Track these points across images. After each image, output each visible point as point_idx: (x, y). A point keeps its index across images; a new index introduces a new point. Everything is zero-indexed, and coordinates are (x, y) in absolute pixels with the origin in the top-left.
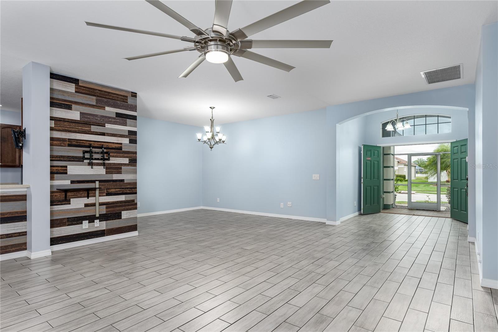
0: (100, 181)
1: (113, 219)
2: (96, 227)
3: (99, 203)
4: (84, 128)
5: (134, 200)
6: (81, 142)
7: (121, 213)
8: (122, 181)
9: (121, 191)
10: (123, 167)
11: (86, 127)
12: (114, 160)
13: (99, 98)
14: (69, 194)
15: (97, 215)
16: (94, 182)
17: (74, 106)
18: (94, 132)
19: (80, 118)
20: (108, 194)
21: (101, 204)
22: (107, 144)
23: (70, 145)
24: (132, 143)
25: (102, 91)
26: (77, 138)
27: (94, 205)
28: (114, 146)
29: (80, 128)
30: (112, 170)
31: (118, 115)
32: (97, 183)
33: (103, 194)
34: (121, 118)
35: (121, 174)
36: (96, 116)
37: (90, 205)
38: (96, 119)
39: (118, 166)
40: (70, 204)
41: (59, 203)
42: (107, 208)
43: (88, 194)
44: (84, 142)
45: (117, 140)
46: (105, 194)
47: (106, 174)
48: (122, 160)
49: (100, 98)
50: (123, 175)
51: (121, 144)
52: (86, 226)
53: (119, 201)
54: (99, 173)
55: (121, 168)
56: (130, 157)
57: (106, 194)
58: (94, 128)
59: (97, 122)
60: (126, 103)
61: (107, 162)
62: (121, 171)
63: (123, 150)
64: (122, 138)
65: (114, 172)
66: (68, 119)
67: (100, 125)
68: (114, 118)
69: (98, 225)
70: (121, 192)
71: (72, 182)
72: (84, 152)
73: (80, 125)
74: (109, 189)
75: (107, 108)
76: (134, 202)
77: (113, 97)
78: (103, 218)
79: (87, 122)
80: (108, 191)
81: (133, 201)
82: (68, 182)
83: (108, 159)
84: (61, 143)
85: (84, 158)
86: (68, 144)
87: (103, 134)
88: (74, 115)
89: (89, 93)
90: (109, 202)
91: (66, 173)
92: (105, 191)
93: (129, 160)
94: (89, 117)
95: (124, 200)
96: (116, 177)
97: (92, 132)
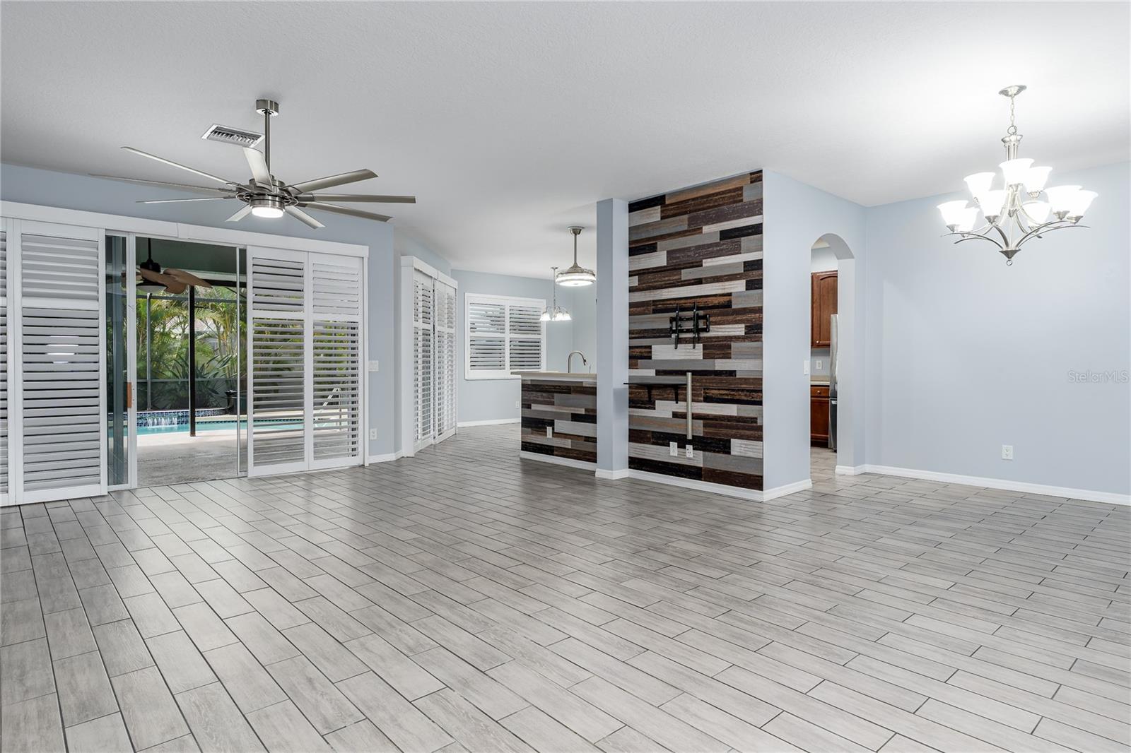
0: (694, 373)
1: (714, 451)
2: (689, 459)
3: (693, 414)
4: (671, 278)
5: (756, 418)
6: (669, 302)
7: (729, 441)
8: (732, 373)
9: (730, 394)
10: (733, 344)
11: (675, 275)
12: (717, 331)
13: (692, 214)
14: (654, 392)
15: (690, 437)
16: (683, 373)
17: (660, 244)
18: (685, 281)
19: (667, 261)
20: (708, 399)
21: (696, 417)
22: (705, 299)
23: (655, 311)
24: (752, 289)
25: (697, 198)
26: (664, 297)
27: (684, 416)
28: (716, 301)
29: (667, 278)
30: (714, 351)
31: (725, 235)
32: (689, 374)
33: (698, 397)
34: (729, 240)
35: (730, 358)
36: (688, 249)
37: (681, 415)
38: (688, 256)
39: (725, 343)
40: (655, 409)
41: (643, 406)
42: (705, 426)
43: (677, 395)
44: (672, 302)
45: (722, 289)
46: (702, 399)
47: (704, 358)
48: (731, 328)
49: (695, 214)
50: (734, 360)
51: (730, 294)
52: (672, 453)
53: (727, 416)
54: (693, 357)
55: (729, 347)
56: (748, 321)
57: (704, 398)
58: (686, 274)
59: (691, 260)
60: (740, 204)
61: (703, 335)
62: (730, 353)
63: (733, 307)
64: (732, 283)
65: (718, 354)
66: (653, 268)
67: (695, 264)
68: (717, 244)
69: (691, 456)
70: (729, 397)
71: (658, 373)
72: (672, 320)
73: (667, 273)
74: (708, 389)
75: (706, 229)
76: (756, 422)
77: (716, 201)
78: (697, 443)
79: (675, 265)
80: (706, 393)
81: (754, 420)
82: (652, 373)
83: (705, 330)
84: (645, 310)
85: (671, 331)
86: (653, 310)
87: (699, 282)
88: (658, 259)
89: (678, 211)
90: (708, 415)
91: (650, 358)
92: (702, 392)
93: (746, 327)
94: (678, 255)
95: (736, 415)
96: (721, 365)
97: (682, 281)
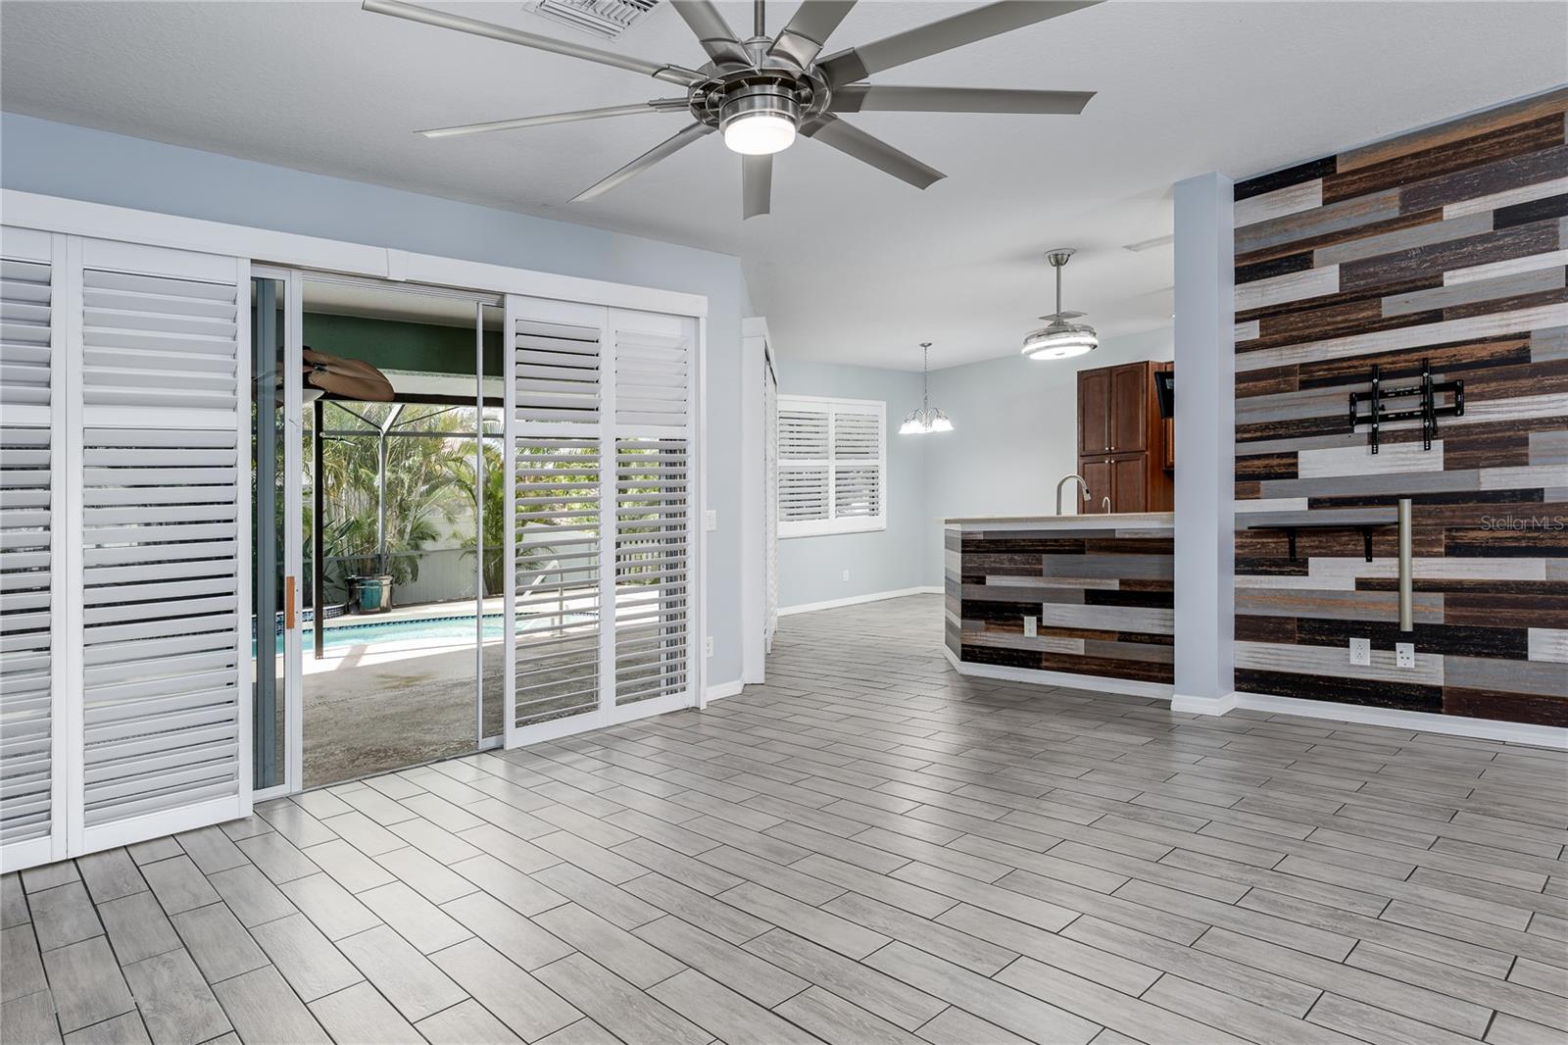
0: (1417, 499)
1: (1478, 654)
2: (1403, 670)
3: (1414, 582)
4: (1353, 316)
6: (1345, 364)
7: (1525, 634)
8: (1534, 495)
9: (1524, 538)
10: (1533, 436)
11: (1362, 310)
12: (1479, 413)
13: (1411, 186)
14: (1302, 542)
15: (1408, 627)
16: (1393, 500)
17: (1318, 253)
18: (1392, 319)
19: (1341, 283)
20: (1455, 550)
21: (1420, 587)
22: (1453, 351)
23: (1305, 385)
25: (1427, 152)
26: (1330, 356)
27: (1393, 586)
28: (1483, 352)
29: (1339, 318)
30: (1478, 453)
31: (1505, 218)
32: (1407, 504)
33: (1433, 546)
34: (1522, 227)
35: (1526, 464)
36: (1404, 255)
37: (1379, 584)
38: (1402, 269)
39: (1508, 434)
40: (1306, 574)
41: (1273, 569)
42: (1448, 603)
43: (1369, 545)
44: (1356, 363)
45: (1500, 326)
46: (1443, 550)
47: (1446, 469)
48: (1528, 403)
49: (1420, 183)
50: (1538, 469)
51: (1526, 335)
52: (1359, 659)
53: (1513, 582)
54: (1414, 469)
55: (1525, 442)
57: (1446, 547)
58: (1391, 306)
59: (1408, 276)
60: (1555, 149)
61: (1443, 422)
62: (1527, 455)
63: (1534, 360)
64: (1532, 311)
65: (1487, 459)
66: (1300, 302)
67: (1419, 284)
68: (1484, 238)
69: (1407, 663)
70: (1524, 544)
71: (1314, 503)
72: (1354, 399)
73: (1339, 308)
74: (1457, 530)
75: (1451, 211)
77: (1482, 150)
78: (1427, 638)
79: (1365, 290)
80: (1454, 538)
82: (1300, 504)
83: (1458, 410)
84: (1279, 383)
85: (1353, 420)
86: (1301, 382)
87: (1435, 316)
88: (1322, 280)
89: (1372, 184)
90: (1460, 582)
91: (1295, 475)
92: (1443, 537)
94: (1372, 270)
95: (1544, 579)
96: (1494, 479)
97: (1384, 320)
